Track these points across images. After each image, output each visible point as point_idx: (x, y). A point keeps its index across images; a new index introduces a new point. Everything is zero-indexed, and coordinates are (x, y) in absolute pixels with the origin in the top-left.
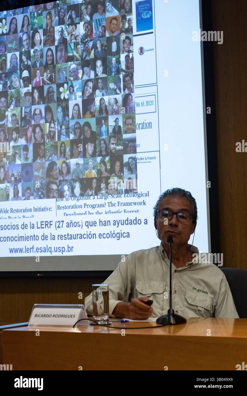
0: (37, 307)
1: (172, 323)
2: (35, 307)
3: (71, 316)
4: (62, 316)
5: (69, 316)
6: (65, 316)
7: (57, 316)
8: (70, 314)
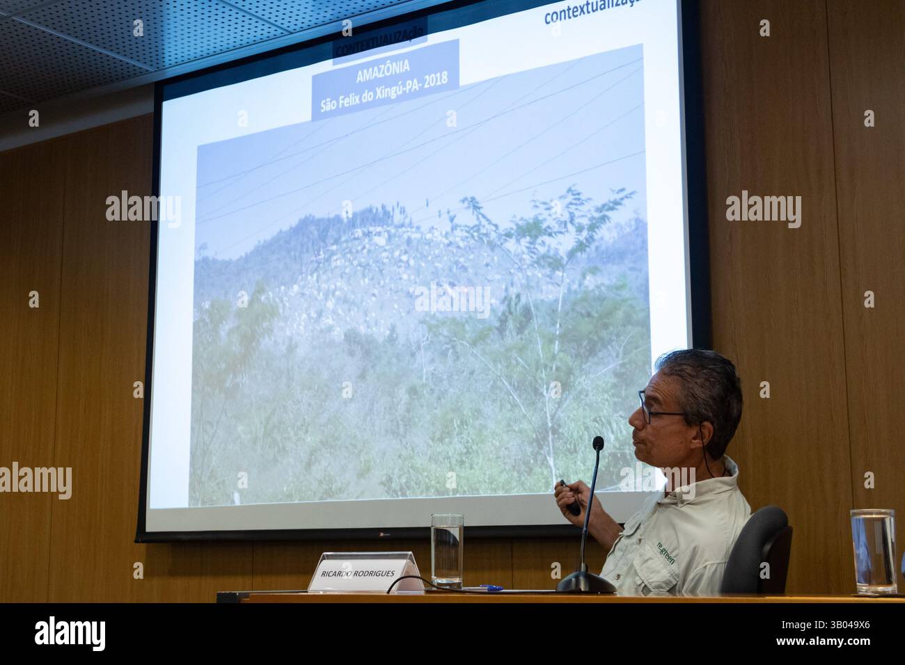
0: (329, 557)
1: (583, 589)
2: (324, 559)
3: (387, 573)
4: (371, 573)
5: (383, 574)
6: (377, 574)
7: (361, 573)
8: (385, 569)
